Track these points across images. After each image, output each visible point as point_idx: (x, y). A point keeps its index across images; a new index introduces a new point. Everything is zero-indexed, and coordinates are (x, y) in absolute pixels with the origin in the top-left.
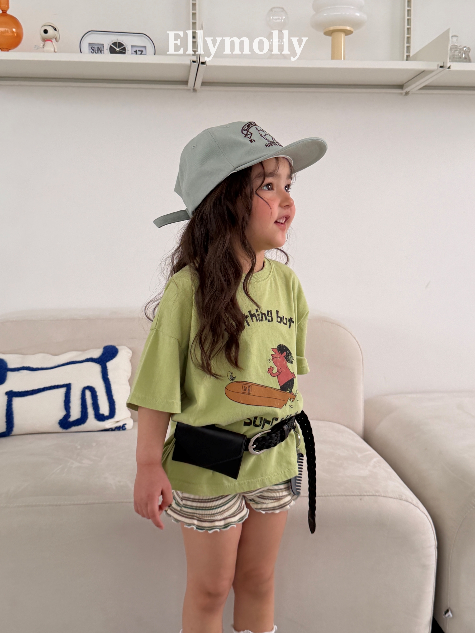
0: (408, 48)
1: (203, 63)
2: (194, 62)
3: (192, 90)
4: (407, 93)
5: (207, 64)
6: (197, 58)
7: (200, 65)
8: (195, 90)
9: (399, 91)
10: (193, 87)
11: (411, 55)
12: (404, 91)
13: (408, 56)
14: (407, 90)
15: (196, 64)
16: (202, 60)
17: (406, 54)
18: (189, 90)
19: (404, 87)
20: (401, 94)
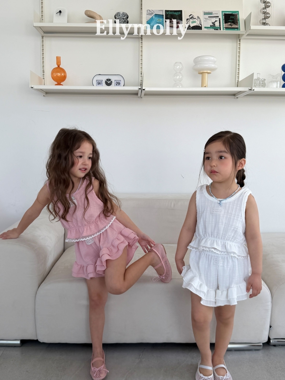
0: (238, 77)
1: (144, 90)
2: (140, 89)
3: (140, 98)
4: (237, 98)
5: (146, 90)
6: (141, 87)
7: (143, 90)
8: (142, 98)
9: (234, 97)
10: (140, 96)
11: (240, 80)
12: (236, 97)
13: (238, 81)
14: (237, 97)
15: (141, 90)
16: (143, 88)
17: (237, 80)
18: (139, 97)
19: (236, 95)
20: (235, 98)
